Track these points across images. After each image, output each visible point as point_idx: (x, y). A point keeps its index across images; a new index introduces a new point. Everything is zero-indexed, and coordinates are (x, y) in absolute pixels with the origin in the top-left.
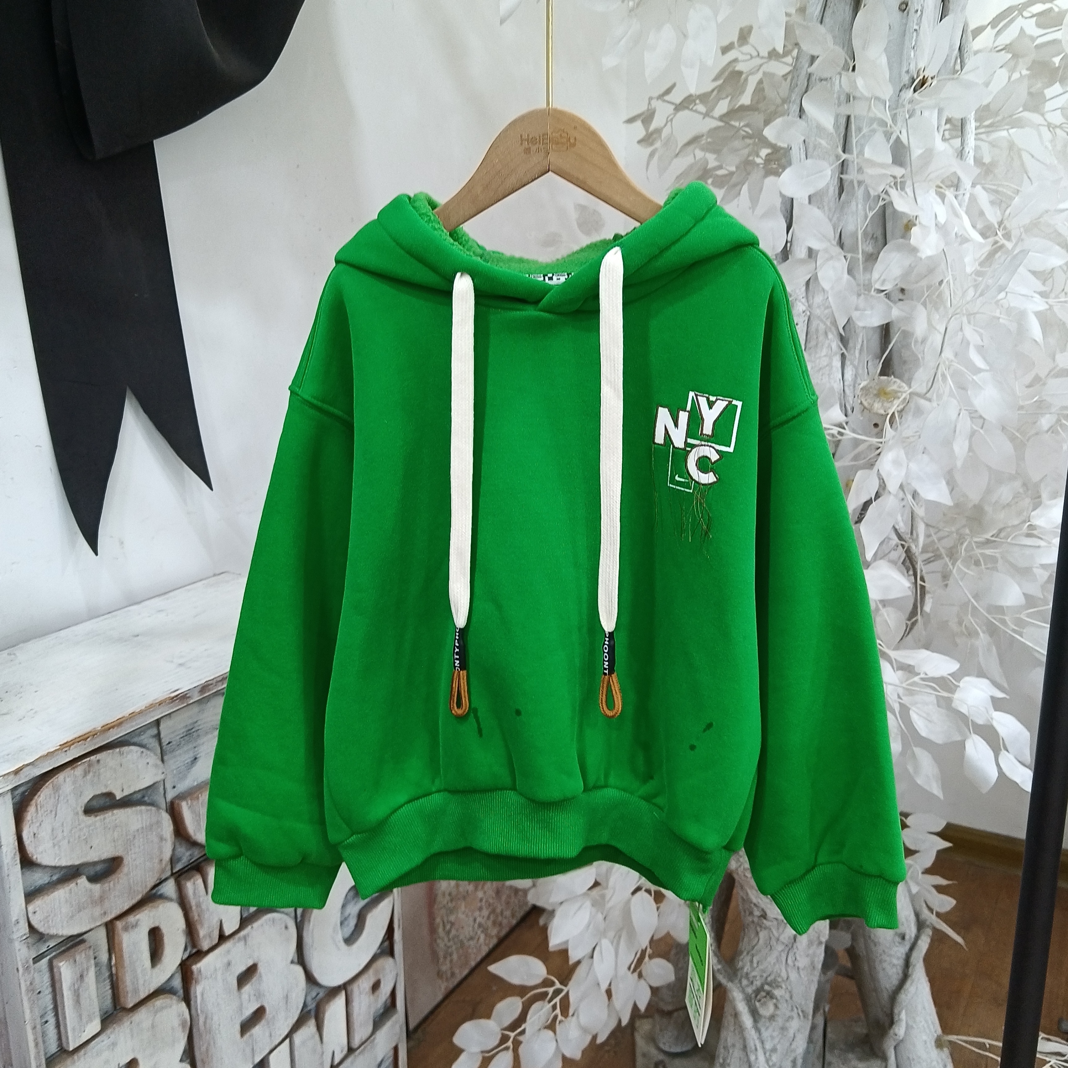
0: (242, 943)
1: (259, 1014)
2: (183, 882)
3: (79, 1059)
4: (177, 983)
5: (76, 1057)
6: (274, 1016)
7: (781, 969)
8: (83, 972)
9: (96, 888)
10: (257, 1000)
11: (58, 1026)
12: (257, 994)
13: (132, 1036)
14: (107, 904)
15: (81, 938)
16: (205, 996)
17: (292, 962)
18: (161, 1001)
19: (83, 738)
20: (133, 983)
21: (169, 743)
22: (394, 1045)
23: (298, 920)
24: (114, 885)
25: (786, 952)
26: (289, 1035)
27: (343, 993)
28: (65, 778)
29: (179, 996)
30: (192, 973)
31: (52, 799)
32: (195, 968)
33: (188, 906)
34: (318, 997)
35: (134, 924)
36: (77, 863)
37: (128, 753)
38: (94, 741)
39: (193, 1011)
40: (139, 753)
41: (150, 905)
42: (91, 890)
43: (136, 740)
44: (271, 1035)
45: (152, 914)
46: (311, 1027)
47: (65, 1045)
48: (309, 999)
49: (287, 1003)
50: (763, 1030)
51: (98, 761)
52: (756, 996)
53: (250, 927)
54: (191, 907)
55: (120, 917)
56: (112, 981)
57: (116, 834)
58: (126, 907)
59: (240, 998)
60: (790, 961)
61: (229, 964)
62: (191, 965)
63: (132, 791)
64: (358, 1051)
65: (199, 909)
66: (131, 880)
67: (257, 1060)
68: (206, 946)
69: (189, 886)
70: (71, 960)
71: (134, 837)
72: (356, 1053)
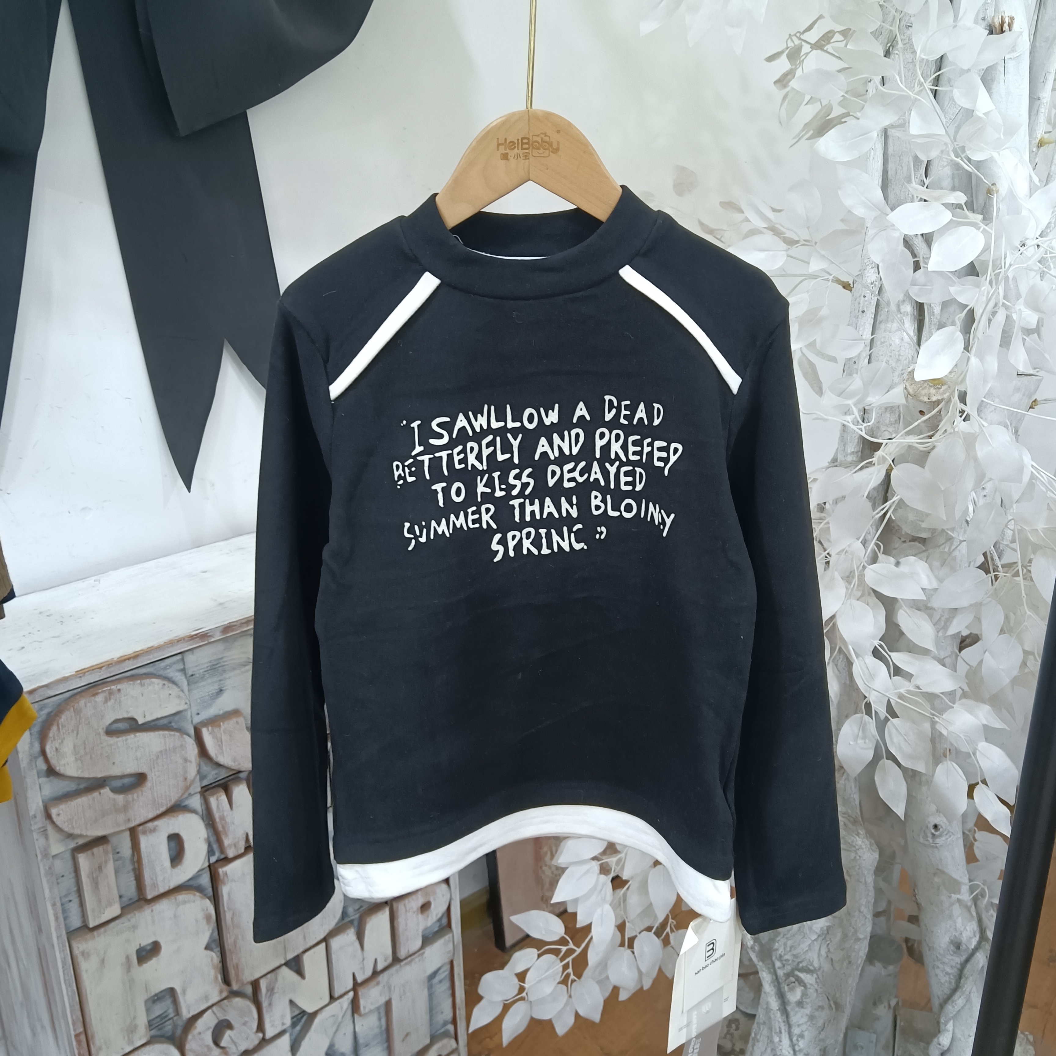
2: (209, 796)
3: (98, 935)
4: (205, 880)
5: (95, 933)
7: (813, 958)
8: (101, 863)
9: (119, 798)
11: (81, 905)
13: (153, 922)
14: (131, 813)
16: (231, 895)
18: (183, 896)
20: (152, 879)
21: (192, 675)
22: (447, 960)
24: (138, 797)
26: (325, 940)
27: (387, 909)
28: (86, 704)
29: (205, 894)
30: (219, 875)
31: (74, 721)
32: (221, 871)
34: (360, 910)
35: (152, 829)
36: (100, 775)
37: (149, 685)
39: (220, 910)
40: (161, 685)
41: (170, 814)
42: (115, 800)
43: (161, 673)
44: (305, 938)
45: (172, 823)
47: (86, 922)
48: (349, 910)
50: (792, 1014)
51: (120, 690)
52: (786, 980)
54: (215, 820)
55: (143, 824)
56: (135, 874)
57: (139, 754)
62: (218, 869)
63: (154, 717)
64: (405, 961)
65: (223, 822)
66: (155, 794)
67: (290, 956)
68: (231, 853)
69: (213, 801)
70: (89, 852)
71: (158, 757)
72: (402, 963)
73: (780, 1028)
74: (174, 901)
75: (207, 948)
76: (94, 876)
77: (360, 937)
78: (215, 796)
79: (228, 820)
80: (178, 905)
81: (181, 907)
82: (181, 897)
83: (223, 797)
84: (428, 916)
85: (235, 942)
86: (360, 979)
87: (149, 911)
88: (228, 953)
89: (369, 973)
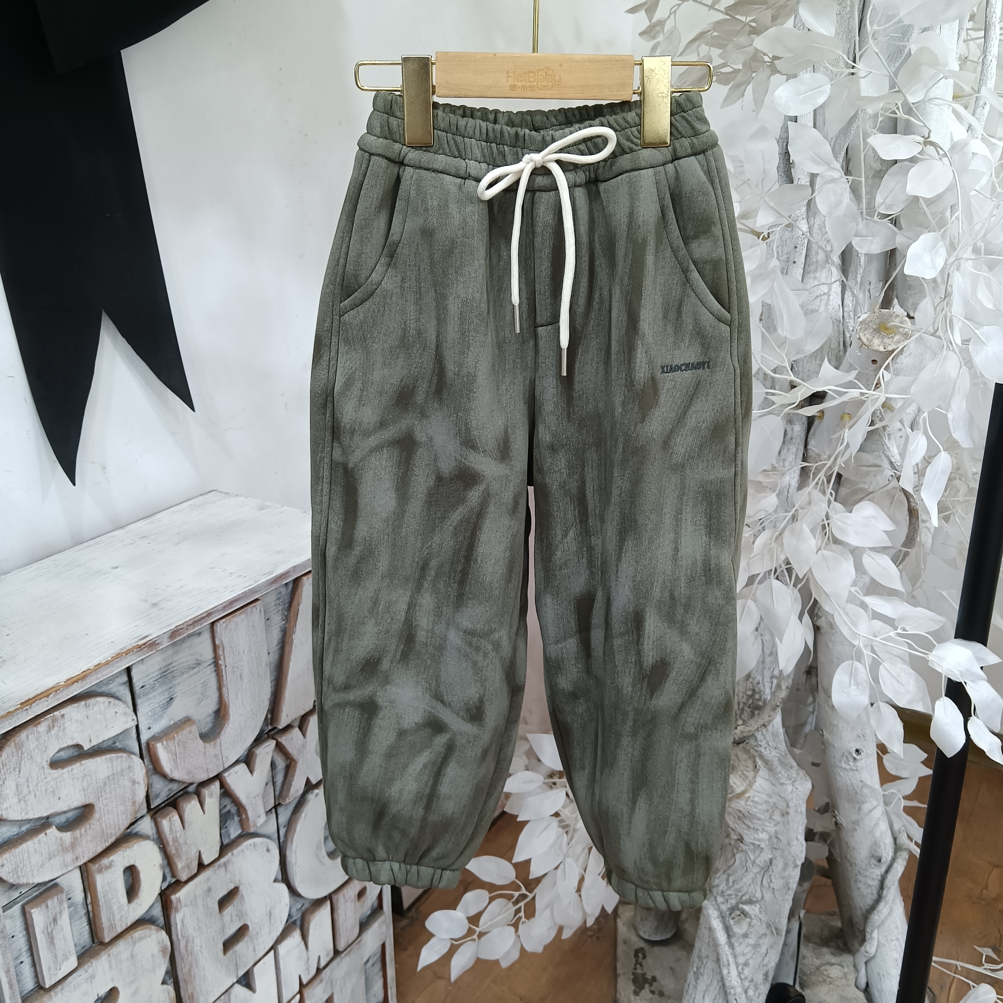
0: (223, 869)
1: (242, 931)
2: (159, 819)
3: (56, 995)
4: (158, 912)
5: (52, 993)
6: (257, 933)
7: (756, 890)
8: (56, 915)
9: (67, 836)
10: (240, 920)
11: (34, 965)
12: (239, 914)
13: (111, 967)
14: (79, 850)
15: (53, 882)
16: (185, 922)
17: (275, 881)
18: (139, 932)
19: (45, 694)
20: (109, 920)
21: (143, 687)
22: (381, 943)
23: (281, 841)
24: (86, 831)
25: (762, 874)
26: (273, 948)
27: (328, 903)
28: (27, 736)
29: (157, 926)
30: (171, 902)
31: (15, 757)
32: (173, 897)
33: (165, 842)
34: (303, 908)
35: (108, 865)
36: (45, 814)
37: (94, 705)
38: (57, 697)
39: (174, 937)
40: (106, 704)
41: (125, 845)
42: (61, 838)
43: (104, 689)
44: (254, 950)
45: (126, 854)
46: (296, 937)
47: (41, 982)
48: (294, 910)
49: (270, 918)
50: (736, 945)
51: (63, 716)
52: (731, 914)
53: (230, 854)
54: (168, 843)
55: (94, 860)
56: (89, 918)
57: (85, 784)
58: (99, 850)
59: (222, 919)
60: (765, 883)
61: (209, 890)
62: (170, 895)
63: (100, 741)
64: (344, 953)
65: (176, 844)
66: (104, 825)
67: (241, 973)
68: (184, 877)
69: (165, 823)
70: (43, 906)
71: (105, 784)
72: (343, 955)
73: (728, 960)
74: (130, 940)
75: (164, 983)
76: (49, 930)
77: (304, 937)
78: (168, 818)
79: (181, 841)
80: (134, 944)
81: (137, 945)
82: (137, 934)
83: (176, 817)
84: (364, 902)
85: (190, 970)
86: (305, 981)
87: (106, 956)
88: (182, 984)
89: (313, 971)
